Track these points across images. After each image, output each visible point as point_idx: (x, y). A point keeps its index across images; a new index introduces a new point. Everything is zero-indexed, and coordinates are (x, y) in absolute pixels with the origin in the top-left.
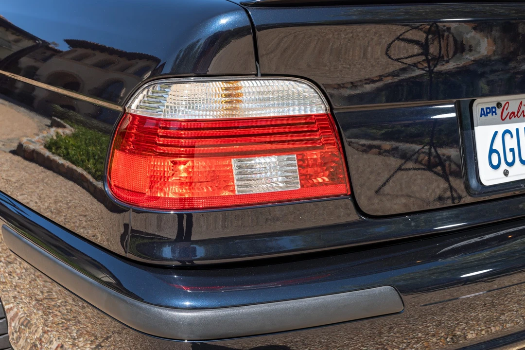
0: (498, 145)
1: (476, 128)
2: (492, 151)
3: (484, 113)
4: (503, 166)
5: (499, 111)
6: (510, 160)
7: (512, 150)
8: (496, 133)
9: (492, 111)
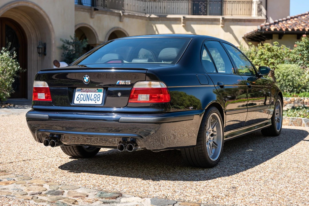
0: (79, 97)
1: (76, 93)
2: (78, 97)
3: (78, 90)
4: (79, 101)
5: (81, 90)
6: (81, 100)
7: (82, 98)
8: (79, 94)
9: (80, 90)
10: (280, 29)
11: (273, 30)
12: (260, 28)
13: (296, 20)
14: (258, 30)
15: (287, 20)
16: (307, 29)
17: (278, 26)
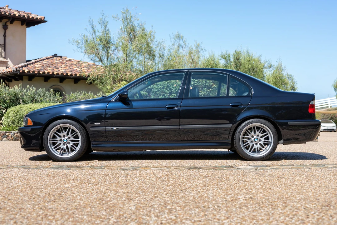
10: (33, 72)
11: (27, 72)
12: (15, 70)
13: (40, 64)
14: (13, 71)
15: (33, 63)
16: (55, 73)
17: (29, 69)
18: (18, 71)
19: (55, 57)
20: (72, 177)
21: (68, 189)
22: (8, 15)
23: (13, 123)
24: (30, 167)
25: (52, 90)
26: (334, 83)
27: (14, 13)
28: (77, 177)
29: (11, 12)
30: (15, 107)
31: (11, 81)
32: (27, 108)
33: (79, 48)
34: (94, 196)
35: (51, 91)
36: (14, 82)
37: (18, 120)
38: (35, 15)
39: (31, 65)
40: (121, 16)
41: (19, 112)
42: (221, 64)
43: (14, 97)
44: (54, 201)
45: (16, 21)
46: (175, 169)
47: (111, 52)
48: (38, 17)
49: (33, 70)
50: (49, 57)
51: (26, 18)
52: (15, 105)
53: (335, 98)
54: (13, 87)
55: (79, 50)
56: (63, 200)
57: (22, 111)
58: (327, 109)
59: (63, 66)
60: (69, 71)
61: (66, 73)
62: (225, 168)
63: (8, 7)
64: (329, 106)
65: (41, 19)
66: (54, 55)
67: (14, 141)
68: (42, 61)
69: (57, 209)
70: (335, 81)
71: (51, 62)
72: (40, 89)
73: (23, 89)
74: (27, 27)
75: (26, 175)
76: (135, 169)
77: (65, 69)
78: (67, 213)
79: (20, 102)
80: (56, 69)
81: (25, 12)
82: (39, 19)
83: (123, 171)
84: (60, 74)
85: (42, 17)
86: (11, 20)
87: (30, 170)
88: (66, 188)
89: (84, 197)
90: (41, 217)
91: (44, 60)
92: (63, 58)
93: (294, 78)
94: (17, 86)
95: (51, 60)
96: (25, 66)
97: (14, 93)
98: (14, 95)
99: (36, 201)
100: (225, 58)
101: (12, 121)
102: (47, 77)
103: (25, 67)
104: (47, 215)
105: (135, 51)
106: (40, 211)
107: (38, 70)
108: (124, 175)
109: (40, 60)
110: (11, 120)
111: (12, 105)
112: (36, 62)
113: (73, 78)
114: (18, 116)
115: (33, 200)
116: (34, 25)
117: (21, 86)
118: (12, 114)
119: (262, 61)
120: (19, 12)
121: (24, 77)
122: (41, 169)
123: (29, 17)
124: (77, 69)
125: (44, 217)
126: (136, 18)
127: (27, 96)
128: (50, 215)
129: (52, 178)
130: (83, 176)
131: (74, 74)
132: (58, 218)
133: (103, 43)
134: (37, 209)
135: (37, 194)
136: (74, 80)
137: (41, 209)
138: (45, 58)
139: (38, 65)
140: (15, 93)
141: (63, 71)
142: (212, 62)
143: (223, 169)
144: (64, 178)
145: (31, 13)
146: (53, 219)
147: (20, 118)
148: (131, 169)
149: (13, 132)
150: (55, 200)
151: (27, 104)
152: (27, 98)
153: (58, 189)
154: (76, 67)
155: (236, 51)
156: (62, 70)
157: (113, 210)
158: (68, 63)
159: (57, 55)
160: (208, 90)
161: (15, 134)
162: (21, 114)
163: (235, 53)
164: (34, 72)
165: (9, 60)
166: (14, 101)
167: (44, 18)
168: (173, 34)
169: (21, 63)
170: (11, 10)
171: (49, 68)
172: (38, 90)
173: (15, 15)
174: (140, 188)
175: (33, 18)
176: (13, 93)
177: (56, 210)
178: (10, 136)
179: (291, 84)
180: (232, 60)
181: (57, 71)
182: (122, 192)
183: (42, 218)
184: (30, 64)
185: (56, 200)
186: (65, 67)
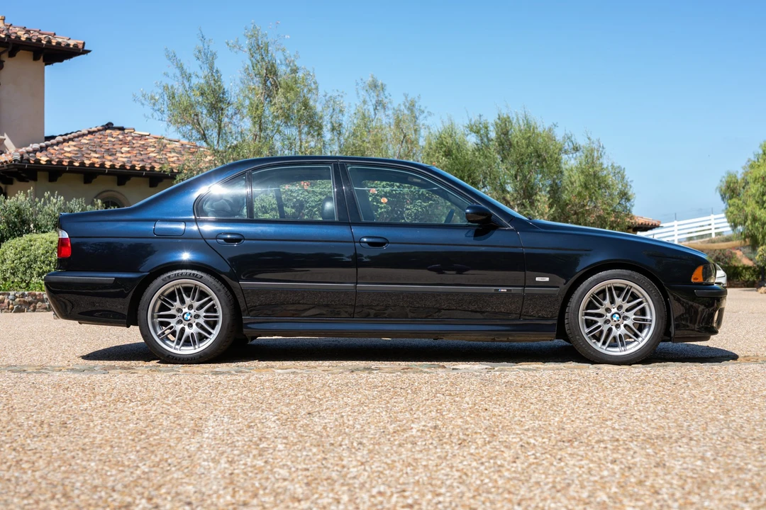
10: (57, 162)
11: (44, 163)
12: (18, 158)
13: (75, 146)
14: (15, 161)
15: (58, 144)
16: (108, 164)
17: (50, 156)
18: (26, 161)
19: (109, 128)
20: (106, 387)
21: (85, 412)
22: (4, 39)
23: (13, 274)
24: (26, 369)
25: (99, 201)
26: (722, 184)
27: (16, 33)
28: (113, 389)
29: (10, 32)
30: (17, 239)
31: (11, 182)
32: (44, 241)
33: (158, 112)
34: (131, 425)
35: (97, 204)
36: (17, 183)
37: (24, 266)
38: (63, 38)
39: (55, 147)
40: (246, 43)
41: (26, 250)
42: (470, 144)
43: (15, 216)
44: (47, 434)
45: (21, 51)
46: (323, 372)
47: (226, 120)
48: (69, 42)
49: (58, 158)
50: (96, 129)
51: (43, 44)
52: (18, 236)
53: (723, 215)
54: (15, 196)
55: (157, 115)
56: (65, 433)
57: (33, 248)
58: (708, 239)
59: (125, 149)
60: (137, 159)
61: (130, 165)
62: (426, 370)
63: (4, 20)
64: (713, 232)
65: (76, 46)
66: (107, 125)
67: (14, 312)
68: (80, 138)
69: (46, 450)
70: (724, 180)
71: (99, 140)
72: (74, 199)
73: (37, 200)
74: (46, 65)
75: (10, 384)
76: (241, 372)
77: (129, 155)
78: (61, 458)
79: (30, 227)
80: (110, 155)
81: (41, 32)
82: (71, 46)
83: (214, 377)
84: (117, 167)
85: (79, 42)
86: (10, 49)
87: (23, 375)
88: (82, 410)
89: (108, 427)
90: (8, 464)
91: (84, 135)
92: (126, 131)
93: (625, 173)
94: (24, 193)
95: (100, 137)
96: (42, 149)
97: (16, 208)
98: (15, 213)
99: (11, 435)
100: (477, 132)
101: (12, 269)
102: (89, 174)
103: (41, 152)
104: (21, 460)
105: (277, 117)
106: (10, 454)
107: (69, 158)
108: (212, 384)
109: (75, 137)
110: (8, 266)
111: (11, 235)
112: (65, 141)
113: (146, 176)
114: (24, 260)
115: (6, 433)
116: (61, 61)
117: (31, 192)
118: (11, 255)
119: (557, 138)
120: (28, 32)
121: (38, 173)
122: (46, 373)
123: (49, 42)
124: (155, 155)
125: (14, 464)
126: (278, 47)
127: (44, 215)
128: (27, 462)
129: (61, 391)
130: (127, 387)
131: (149, 166)
132: (39, 466)
133: (207, 99)
134: (7, 451)
135: (18, 423)
136: (148, 179)
137: (14, 450)
138: (87, 132)
139: (69, 146)
140: (18, 208)
141: (125, 160)
142: (449, 141)
143: (422, 371)
144: (87, 390)
145: (55, 34)
146: (30, 468)
147: (28, 263)
148: (233, 372)
149: (12, 293)
150: (49, 433)
151: (44, 232)
152: (44, 219)
153: (64, 412)
154: (153, 152)
155: (501, 117)
156: (122, 158)
157: (153, 452)
158: (137, 143)
159: (112, 124)
160: (425, 204)
161: (17, 297)
162: (31, 254)
163: (498, 121)
164: (60, 162)
165: (6, 136)
166: (16, 226)
167: (84, 44)
168: (362, 80)
169: (33, 143)
170: (11, 28)
171: (93, 155)
172: (70, 201)
173: (19, 37)
174: (230, 410)
175: (59, 44)
176: (13, 208)
177: (42, 451)
178: (6, 301)
179: (620, 187)
180: (493, 135)
181: (111, 161)
182: (189, 417)
183: (9, 467)
184: (52, 145)
185: (51, 434)
186: (128, 152)
